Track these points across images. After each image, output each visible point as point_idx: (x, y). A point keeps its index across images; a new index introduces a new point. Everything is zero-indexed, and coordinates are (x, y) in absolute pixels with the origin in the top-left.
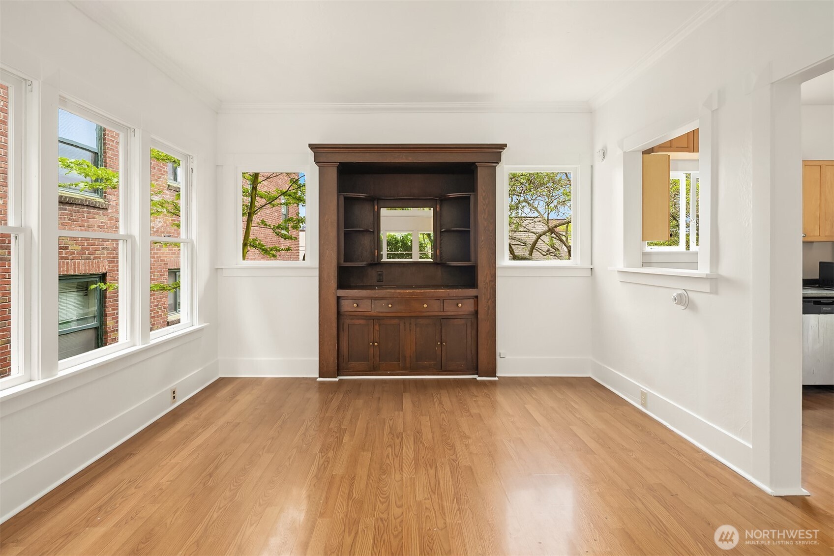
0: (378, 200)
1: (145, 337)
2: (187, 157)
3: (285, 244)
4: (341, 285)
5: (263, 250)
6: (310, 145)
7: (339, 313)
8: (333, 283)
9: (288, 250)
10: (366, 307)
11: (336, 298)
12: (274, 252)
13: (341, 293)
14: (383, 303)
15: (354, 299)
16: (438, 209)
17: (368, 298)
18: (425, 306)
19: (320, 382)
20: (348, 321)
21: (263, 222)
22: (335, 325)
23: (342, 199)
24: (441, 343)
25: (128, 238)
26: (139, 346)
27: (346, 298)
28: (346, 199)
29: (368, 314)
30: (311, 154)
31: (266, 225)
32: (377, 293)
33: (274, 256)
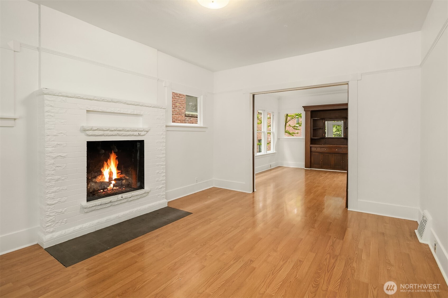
0: (324, 119)
1: (266, 152)
2: (273, 112)
3: (297, 131)
4: (311, 143)
5: (289, 134)
6: (303, 107)
7: (311, 151)
8: (309, 143)
9: (297, 133)
10: (319, 150)
11: (310, 147)
12: (293, 134)
13: (312, 146)
14: (324, 149)
15: (315, 147)
16: (345, 121)
17: (319, 147)
18: (337, 150)
19: (305, 169)
20: (313, 153)
21: (289, 125)
22: (310, 154)
23: (312, 120)
24: (343, 161)
25: (264, 132)
26: (265, 154)
27: (313, 147)
28: (313, 119)
29: (319, 152)
30: (303, 109)
31: (290, 126)
32: (323, 146)
33: (293, 135)
